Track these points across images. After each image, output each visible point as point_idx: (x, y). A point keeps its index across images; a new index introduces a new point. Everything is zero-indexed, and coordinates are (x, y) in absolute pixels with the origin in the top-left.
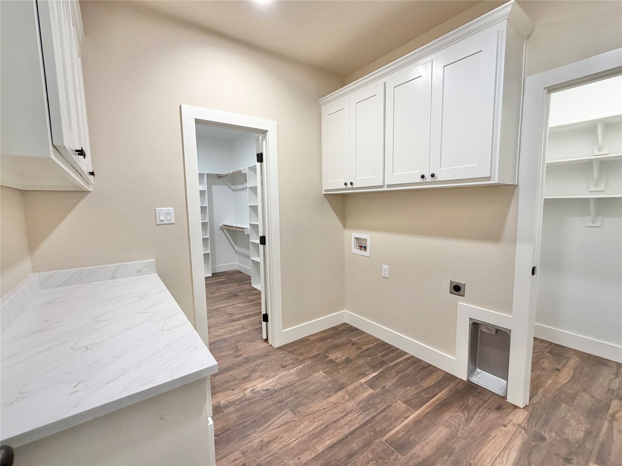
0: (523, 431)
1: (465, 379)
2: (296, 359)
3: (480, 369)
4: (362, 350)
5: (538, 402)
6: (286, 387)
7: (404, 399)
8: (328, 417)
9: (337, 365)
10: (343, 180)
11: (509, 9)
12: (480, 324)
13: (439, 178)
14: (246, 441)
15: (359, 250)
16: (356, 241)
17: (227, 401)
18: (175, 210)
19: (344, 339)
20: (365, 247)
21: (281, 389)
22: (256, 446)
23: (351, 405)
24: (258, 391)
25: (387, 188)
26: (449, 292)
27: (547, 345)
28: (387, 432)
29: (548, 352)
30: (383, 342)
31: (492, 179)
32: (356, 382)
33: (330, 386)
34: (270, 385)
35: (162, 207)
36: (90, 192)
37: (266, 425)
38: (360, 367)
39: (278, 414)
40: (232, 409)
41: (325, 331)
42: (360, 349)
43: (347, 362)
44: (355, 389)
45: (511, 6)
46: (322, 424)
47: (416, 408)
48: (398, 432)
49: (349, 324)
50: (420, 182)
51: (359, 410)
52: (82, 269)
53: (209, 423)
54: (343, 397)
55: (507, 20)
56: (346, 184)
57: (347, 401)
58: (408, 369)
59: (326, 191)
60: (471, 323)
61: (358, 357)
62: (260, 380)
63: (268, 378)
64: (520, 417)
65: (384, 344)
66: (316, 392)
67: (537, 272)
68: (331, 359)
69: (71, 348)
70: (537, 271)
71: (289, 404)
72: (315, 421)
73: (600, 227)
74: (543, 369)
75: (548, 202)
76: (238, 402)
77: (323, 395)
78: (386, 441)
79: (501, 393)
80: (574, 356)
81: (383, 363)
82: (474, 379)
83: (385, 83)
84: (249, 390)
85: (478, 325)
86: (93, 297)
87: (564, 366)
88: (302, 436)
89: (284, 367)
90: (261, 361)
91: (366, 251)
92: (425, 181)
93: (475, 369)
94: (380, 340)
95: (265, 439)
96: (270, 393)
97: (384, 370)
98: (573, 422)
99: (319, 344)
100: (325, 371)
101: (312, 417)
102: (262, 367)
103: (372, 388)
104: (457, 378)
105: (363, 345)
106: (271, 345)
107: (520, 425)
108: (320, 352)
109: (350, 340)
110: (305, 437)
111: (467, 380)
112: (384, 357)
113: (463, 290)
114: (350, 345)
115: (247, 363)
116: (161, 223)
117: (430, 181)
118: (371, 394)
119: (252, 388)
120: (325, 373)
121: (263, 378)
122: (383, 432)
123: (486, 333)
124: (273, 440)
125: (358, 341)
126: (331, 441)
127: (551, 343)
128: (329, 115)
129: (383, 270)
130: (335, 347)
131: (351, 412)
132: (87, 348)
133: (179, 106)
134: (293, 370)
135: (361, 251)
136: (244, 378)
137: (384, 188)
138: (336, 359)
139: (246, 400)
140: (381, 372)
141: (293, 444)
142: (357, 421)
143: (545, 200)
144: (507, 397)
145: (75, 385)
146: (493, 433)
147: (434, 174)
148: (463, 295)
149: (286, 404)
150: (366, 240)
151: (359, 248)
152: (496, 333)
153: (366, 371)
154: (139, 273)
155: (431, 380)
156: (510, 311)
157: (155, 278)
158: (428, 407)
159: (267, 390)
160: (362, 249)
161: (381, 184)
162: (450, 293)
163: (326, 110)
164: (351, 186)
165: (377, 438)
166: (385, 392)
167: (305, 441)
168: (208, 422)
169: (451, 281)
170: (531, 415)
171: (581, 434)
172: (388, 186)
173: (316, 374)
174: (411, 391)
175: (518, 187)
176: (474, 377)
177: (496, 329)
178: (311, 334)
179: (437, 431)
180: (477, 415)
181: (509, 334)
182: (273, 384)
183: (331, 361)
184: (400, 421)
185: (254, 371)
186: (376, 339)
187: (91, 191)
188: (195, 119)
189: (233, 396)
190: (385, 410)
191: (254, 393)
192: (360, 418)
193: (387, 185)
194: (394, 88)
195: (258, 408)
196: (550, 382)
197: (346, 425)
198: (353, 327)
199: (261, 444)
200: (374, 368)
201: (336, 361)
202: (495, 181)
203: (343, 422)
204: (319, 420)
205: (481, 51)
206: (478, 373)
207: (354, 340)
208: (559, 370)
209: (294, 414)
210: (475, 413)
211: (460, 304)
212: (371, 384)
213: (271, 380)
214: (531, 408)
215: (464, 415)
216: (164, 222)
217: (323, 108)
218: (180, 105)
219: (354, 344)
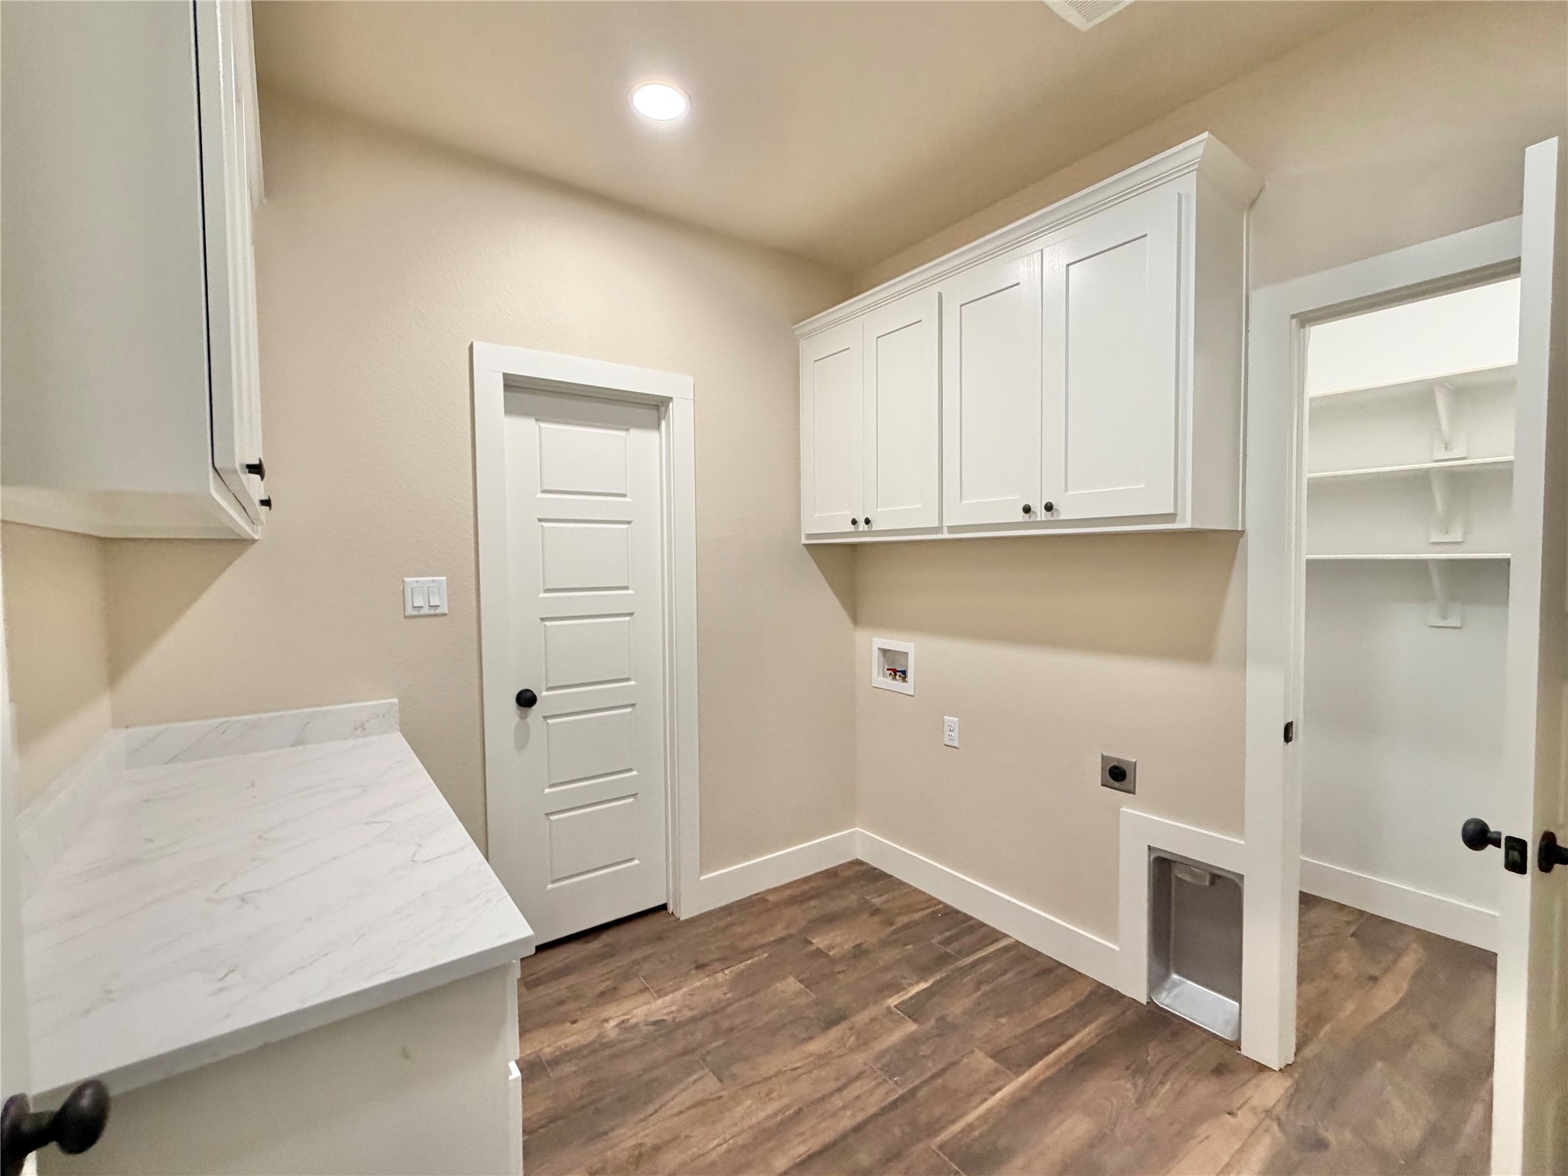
0: (1275, 1126)
1: (1144, 1000)
2: (732, 947)
3: (1179, 973)
4: (894, 927)
5: (1319, 1057)
6: (704, 1016)
7: (989, 1048)
8: (804, 1089)
9: (833, 961)
10: (848, 512)
11: (1199, 151)
12: (1175, 862)
13: (1065, 513)
14: (600, 1145)
15: (889, 680)
16: (884, 656)
17: (559, 1048)
18: (449, 582)
19: (852, 899)
20: (904, 673)
21: (694, 1020)
22: (624, 1159)
23: (859, 1060)
24: (637, 1025)
25: (949, 533)
26: (1100, 783)
27: (1351, 918)
28: (943, 1128)
29: (1353, 935)
30: (946, 906)
31: (1178, 518)
32: (876, 1002)
33: (810, 1014)
34: (665, 1011)
35: (418, 577)
36: (254, 541)
37: (651, 1109)
38: (886, 968)
39: (680, 1081)
40: (568, 1068)
41: (807, 880)
42: (891, 924)
43: (855, 957)
44: (873, 1020)
45: (1203, 144)
46: (787, 1107)
47: (1019, 1068)
48: (971, 1127)
49: (868, 864)
50: (1022, 520)
51: (879, 1073)
52: (228, 721)
53: (511, 1074)
54: (842, 1041)
55: (1197, 173)
56: (854, 522)
57: (852, 1050)
58: (1004, 973)
59: (809, 536)
60: (1152, 858)
61: (884, 944)
62: (641, 998)
63: (661, 993)
64: (1271, 1092)
65: (950, 914)
66: (775, 1029)
67: (1296, 737)
68: (818, 949)
69: (209, 900)
70: (1298, 732)
71: (709, 1058)
72: (772, 1099)
73: (1459, 628)
74: (1336, 977)
75: (1316, 568)
76: (585, 1052)
77: (794, 1036)
78: (941, 1147)
79: (1227, 1034)
80: (1414, 946)
81: (943, 959)
82: (1165, 999)
83: (940, 295)
84: (613, 1023)
85: (1170, 864)
86: (253, 786)
87: (1386, 971)
88: (739, 1134)
89: (700, 967)
90: (647, 951)
91: (907, 682)
92: (1032, 519)
93: (1167, 975)
94: (940, 902)
95: (646, 1140)
96: (663, 1029)
97: (948, 977)
98: (1397, 1104)
99: (788, 913)
100: (801, 977)
101: (763, 1089)
102: (647, 966)
103: (915, 1021)
104: (1125, 996)
105: (898, 915)
106: (672, 913)
107: (1268, 1112)
108: (792, 931)
109: (867, 902)
110: (743, 1136)
111: (1148, 1003)
112: (949, 944)
113: (1132, 778)
114: (865, 916)
115: (612, 955)
116: (415, 613)
117: (1043, 519)
118: (912, 1033)
119: (622, 1018)
120: (801, 981)
121: (647, 995)
122: (933, 1128)
123: (1189, 883)
124: (667, 1143)
125: (886, 906)
126: (806, 1149)
127: (1362, 913)
128: (815, 361)
129: (947, 728)
130: (830, 920)
131: (858, 1077)
132: (243, 900)
133: (469, 345)
134: (723, 975)
135: (895, 682)
136: (602, 994)
137: (942, 533)
138: (831, 947)
139: (606, 1046)
140: (941, 981)
141: (714, 1155)
142: (873, 1100)
143: (1308, 562)
144: (1240, 1044)
145: (222, 975)
146: (1203, 1130)
147: (1050, 503)
148: (1131, 788)
149: (703, 1059)
150: (906, 654)
151: (891, 674)
152: (1212, 883)
153: (903, 977)
154: (359, 731)
155: (1062, 1001)
156: (1239, 828)
157: (398, 742)
158: (1048, 1067)
159: (655, 1023)
160: (897, 677)
161: (936, 524)
162: (1103, 785)
163: (809, 351)
164: (866, 526)
165: (919, 1140)
166: (945, 1027)
167: (744, 1147)
168: (509, 1073)
169: (1103, 756)
170: (1297, 1089)
171: (1414, 1134)
172: (951, 529)
173: (779, 986)
174: (1008, 1029)
175: (1244, 536)
176: (1164, 994)
177: (1210, 873)
178: (771, 887)
179: (1067, 1124)
180: (1167, 1087)
181: (1240, 884)
182: (674, 1008)
183: (819, 953)
184: (978, 1101)
185: (627, 975)
186: (931, 901)
187: (258, 540)
188: (504, 374)
189: (575, 1035)
190: (941, 1073)
191: (626, 1030)
192: (883, 1089)
193: (949, 527)
194: (961, 309)
195: (632, 1066)
196: (1350, 1007)
197: (844, 1108)
198: (875, 869)
199: (637, 1152)
200: (923, 972)
201: (831, 953)
202: (1185, 523)
203: (837, 1102)
204: (781, 1097)
205: (1146, 235)
206: (1175, 985)
207: (877, 901)
208: (1374, 979)
209: (721, 1081)
210: (1162, 1083)
211: (1125, 812)
212: (913, 1010)
213: (668, 998)
214: (1300, 1070)
215: (1135, 1085)
216: (423, 612)
217: (803, 344)
218: (470, 343)
219: (875, 911)
